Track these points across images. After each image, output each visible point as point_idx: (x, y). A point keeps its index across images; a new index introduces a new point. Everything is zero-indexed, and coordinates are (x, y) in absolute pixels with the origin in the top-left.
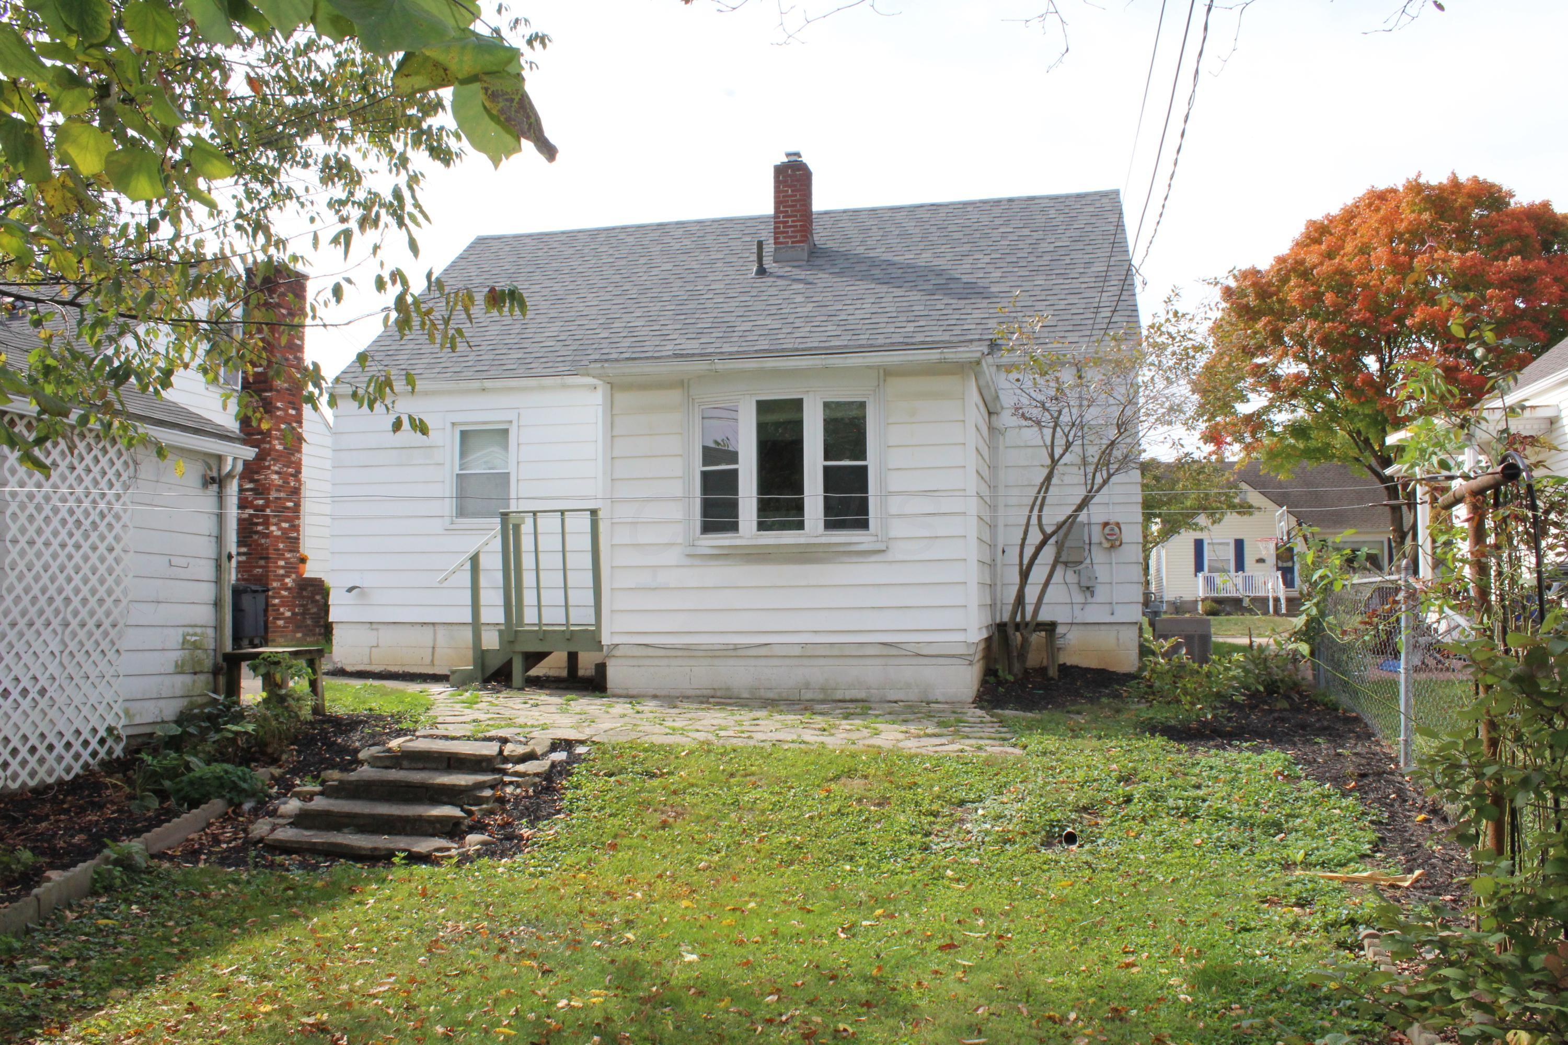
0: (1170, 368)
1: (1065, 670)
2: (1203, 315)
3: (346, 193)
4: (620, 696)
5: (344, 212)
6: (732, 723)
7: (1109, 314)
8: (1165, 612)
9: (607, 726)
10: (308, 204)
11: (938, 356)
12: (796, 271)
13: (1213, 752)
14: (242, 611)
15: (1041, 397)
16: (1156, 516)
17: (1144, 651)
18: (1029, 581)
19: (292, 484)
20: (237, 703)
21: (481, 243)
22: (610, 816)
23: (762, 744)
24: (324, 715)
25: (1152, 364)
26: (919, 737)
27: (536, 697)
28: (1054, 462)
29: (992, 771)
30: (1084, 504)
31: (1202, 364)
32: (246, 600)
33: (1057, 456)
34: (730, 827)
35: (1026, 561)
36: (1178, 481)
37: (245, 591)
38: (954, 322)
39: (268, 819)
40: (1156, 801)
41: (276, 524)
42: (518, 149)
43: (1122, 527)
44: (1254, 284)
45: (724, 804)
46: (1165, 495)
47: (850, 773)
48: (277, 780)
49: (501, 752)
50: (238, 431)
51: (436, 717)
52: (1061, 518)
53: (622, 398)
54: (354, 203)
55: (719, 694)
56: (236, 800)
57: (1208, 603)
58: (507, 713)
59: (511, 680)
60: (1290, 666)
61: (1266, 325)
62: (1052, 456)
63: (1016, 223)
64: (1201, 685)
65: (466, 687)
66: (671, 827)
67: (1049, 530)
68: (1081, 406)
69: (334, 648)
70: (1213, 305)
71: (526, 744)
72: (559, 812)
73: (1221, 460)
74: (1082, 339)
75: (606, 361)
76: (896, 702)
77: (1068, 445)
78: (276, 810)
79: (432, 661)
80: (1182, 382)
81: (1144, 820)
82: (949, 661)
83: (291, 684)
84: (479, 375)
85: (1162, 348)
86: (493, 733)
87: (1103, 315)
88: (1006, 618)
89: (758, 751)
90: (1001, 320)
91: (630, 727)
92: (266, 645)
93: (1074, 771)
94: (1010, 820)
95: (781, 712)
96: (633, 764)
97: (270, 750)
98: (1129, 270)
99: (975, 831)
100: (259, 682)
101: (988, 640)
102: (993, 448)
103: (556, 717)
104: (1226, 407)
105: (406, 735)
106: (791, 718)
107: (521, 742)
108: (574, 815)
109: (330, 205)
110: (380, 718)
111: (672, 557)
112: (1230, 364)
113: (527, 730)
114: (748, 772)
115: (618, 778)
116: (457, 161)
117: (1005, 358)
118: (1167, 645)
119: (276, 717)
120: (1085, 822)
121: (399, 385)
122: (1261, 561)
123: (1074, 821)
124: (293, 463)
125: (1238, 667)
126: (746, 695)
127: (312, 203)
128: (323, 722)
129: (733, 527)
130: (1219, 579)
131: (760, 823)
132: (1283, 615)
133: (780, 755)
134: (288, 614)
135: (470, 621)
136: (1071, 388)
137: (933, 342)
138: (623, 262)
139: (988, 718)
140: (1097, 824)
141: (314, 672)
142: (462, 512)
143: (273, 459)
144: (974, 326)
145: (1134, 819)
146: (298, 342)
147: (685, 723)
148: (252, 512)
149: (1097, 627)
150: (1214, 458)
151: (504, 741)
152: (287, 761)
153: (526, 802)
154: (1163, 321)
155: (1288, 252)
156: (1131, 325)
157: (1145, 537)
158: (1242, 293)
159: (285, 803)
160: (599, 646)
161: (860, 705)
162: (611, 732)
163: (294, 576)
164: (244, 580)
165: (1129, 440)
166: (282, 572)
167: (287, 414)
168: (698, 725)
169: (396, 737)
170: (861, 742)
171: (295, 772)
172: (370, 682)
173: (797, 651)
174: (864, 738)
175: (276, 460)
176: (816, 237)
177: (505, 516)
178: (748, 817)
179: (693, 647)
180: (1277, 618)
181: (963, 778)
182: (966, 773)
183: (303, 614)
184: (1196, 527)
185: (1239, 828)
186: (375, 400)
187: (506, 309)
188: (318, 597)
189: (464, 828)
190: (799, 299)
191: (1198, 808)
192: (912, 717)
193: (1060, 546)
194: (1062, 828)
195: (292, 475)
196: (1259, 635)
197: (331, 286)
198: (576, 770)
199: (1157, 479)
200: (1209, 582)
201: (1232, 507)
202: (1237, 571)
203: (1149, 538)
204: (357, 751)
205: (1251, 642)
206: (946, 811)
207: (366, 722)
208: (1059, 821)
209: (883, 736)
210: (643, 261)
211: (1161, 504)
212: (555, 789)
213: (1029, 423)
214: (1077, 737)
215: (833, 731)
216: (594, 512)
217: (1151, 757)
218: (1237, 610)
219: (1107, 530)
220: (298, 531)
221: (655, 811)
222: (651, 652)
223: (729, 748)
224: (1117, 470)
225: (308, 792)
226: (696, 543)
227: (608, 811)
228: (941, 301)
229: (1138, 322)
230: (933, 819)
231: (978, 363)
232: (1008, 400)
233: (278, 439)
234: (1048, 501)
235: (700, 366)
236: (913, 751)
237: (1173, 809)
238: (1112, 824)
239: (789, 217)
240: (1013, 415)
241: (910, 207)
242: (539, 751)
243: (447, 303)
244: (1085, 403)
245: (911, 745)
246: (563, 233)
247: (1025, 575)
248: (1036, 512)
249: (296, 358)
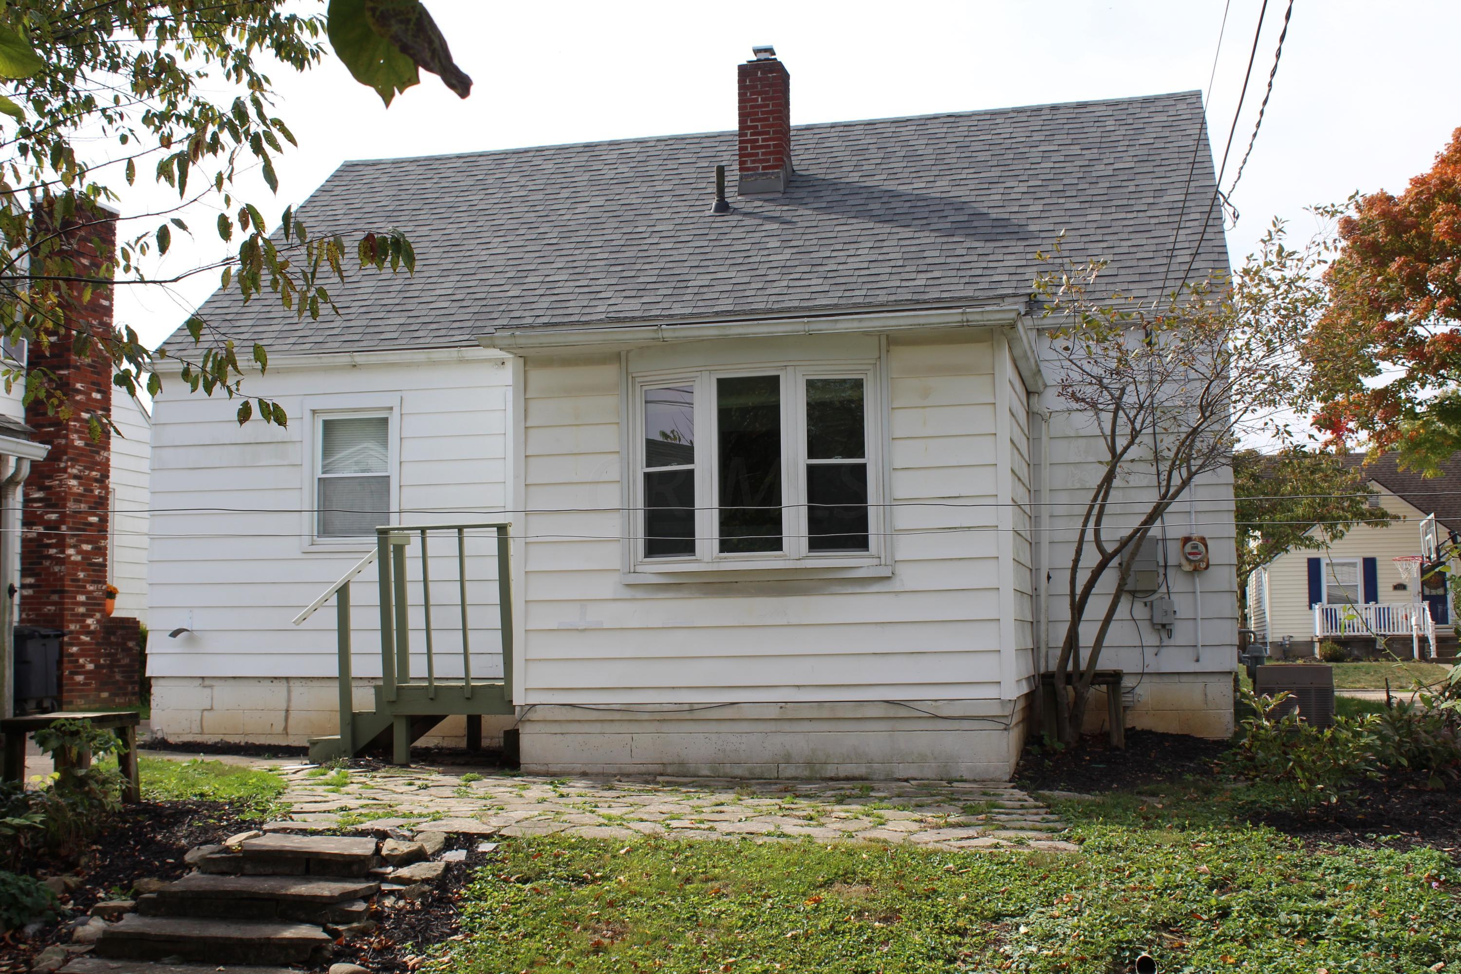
0: (1273, 330)
1: (1136, 737)
2: (1316, 257)
3: (166, 103)
4: (537, 774)
5: (166, 130)
6: (688, 810)
7: (1188, 259)
8: (1270, 658)
9: (520, 814)
10: (117, 117)
11: (959, 318)
12: (769, 207)
13: (1339, 848)
14: (27, 662)
15: (1098, 371)
16: (1255, 528)
17: (1242, 710)
18: (1084, 617)
19: (97, 492)
20: (20, 788)
21: (349, 168)
22: (524, 936)
23: (728, 838)
24: (139, 803)
25: (1248, 324)
26: (939, 827)
27: (426, 776)
28: (1116, 457)
29: (1037, 874)
30: (1157, 512)
31: (1315, 323)
32: (33, 648)
33: (1119, 450)
34: (686, 951)
35: (1079, 590)
36: (1284, 481)
37: (31, 636)
38: (979, 272)
39: (60, 946)
40: (1263, 915)
41: (74, 546)
42: (415, 80)
43: (1209, 542)
44: (1384, 214)
45: (677, 919)
46: (1267, 500)
47: (847, 877)
48: (72, 892)
49: (378, 850)
50: (22, 422)
51: (291, 805)
52: (1127, 533)
53: (538, 377)
54: (179, 117)
55: (669, 770)
56: (16, 921)
57: (1328, 644)
58: (386, 798)
59: (392, 754)
60: (1445, 731)
61: (1400, 268)
62: (1112, 449)
63: (1061, 138)
64: (1321, 757)
65: (333, 763)
66: (606, 951)
67: (1110, 548)
68: (1151, 381)
69: (153, 712)
70: (1330, 243)
71: (411, 839)
72: (455, 932)
73: (1344, 453)
74: (1151, 293)
75: (518, 327)
76: (907, 780)
77: (1135, 434)
78: (71, 933)
79: (286, 728)
80: (1287, 348)
81: (1246, 941)
82: (976, 725)
83: (94, 761)
84: (347, 347)
85: (1258, 302)
86: (367, 825)
87: (1180, 259)
88: (1053, 666)
89: (722, 847)
90: (1042, 268)
91: (551, 815)
92: (60, 709)
93: (1149, 874)
94: (1064, 941)
95: (752, 795)
96: (556, 865)
97: (63, 852)
98: (1215, 198)
99: (1016, 955)
100: (48, 761)
101: (1029, 697)
102: (1033, 440)
103: (453, 802)
104: (1350, 382)
105: (250, 829)
106: (766, 803)
107: (404, 837)
108: (476, 936)
109: (147, 119)
110: (215, 806)
111: (608, 587)
112: (1353, 324)
113: (413, 821)
114: (709, 875)
115: (535, 884)
116: (314, 62)
117: (1049, 320)
118: (1273, 702)
119: (73, 806)
120: (1166, 944)
121: (244, 360)
122: (1400, 587)
123: (1150, 943)
124: (98, 464)
125: (1371, 732)
126: (705, 772)
127: (122, 116)
128: (137, 812)
129: (689, 548)
130: (1343, 612)
131: (726, 946)
132: (1433, 661)
133: (752, 852)
134: (90, 667)
135: (336, 674)
136: (1138, 358)
137: (953, 299)
138: (540, 196)
139: (1031, 802)
140: (1182, 947)
141: (126, 744)
142: (325, 529)
143: (71, 459)
144: (1006, 278)
145: (1232, 939)
146: (106, 303)
147: (625, 810)
148: (41, 530)
149: (1176, 678)
150: (1332, 449)
151: (382, 835)
152: (87, 866)
153: (412, 918)
154: (1262, 265)
155: (1430, 171)
156: (1218, 272)
157: (1240, 556)
158: (1368, 226)
159: (84, 924)
160: (510, 707)
161: (859, 784)
162: (524, 824)
163: (98, 615)
164: (30, 621)
165: (1216, 427)
166: (82, 610)
167: (89, 398)
168: (642, 813)
169: (236, 832)
170: (861, 835)
171: (98, 881)
172: (200, 757)
173: (774, 713)
174: (865, 829)
175: (75, 460)
176: (795, 161)
177: (383, 534)
178: (710, 937)
179: (635, 708)
180: (1424, 665)
181: (999, 885)
182: (1003, 876)
183: (111, 667)
184: (1309, 543)
185: (1379, 954)
186: (213, 383)
187: (387, 264)
188: (131, 644)
189: (327, 954)
190: (774, 243)
191: (1321, 926)
192: (929, 800)
193: (1125, 571)
194: (1135, 952)
195: (96, 480)
196: (1401, 688)
197: (154, 231)
198: (480, 874)
199: (1254, 477)
200: (1329, 616)
201: (1361, 516)
202: (1367, 602)
203: (1247, 558)
204: (183, 851)
205: (1389, 698)
206: (976, 928)
207: (196, 812)
208: (1130, 942)
209: (890, 826)
210: (565, 193)
211: (1261, 511)
212: (450, 901)
213: (1082, 405)
214: (1152, 827)
215: (822, 820)
216: (502, 529)
217: (1253, 855)
218: (1368, 655)
219: (1188, 548)
220: (104, 555)
221: (585, 929)
222: (578, 714)
223: (684, 843)
224: (1201, 467)
225: (115, 909)
226: (639, 569)
227: (522, 929)
228: (963, 245)
229: (1227, 268)
230: (958, 939)
231: (1013, 326)
232: (1053, 374)
233: (77, 431)
234: (1108, 509)
235: (643, 334)
236: (931, 847)
237: (1286, 926)
238: (1202, 947)
239: (759, 134)
240: (1060, 395)
241: (921, 118)
242: (429, 849)
243: (309, 255)
244: (1157, 378)
245: (928, 839)
246: (459, 157)
247: (1078, 608)
248: (1091, 524)
249: (102, 323)
